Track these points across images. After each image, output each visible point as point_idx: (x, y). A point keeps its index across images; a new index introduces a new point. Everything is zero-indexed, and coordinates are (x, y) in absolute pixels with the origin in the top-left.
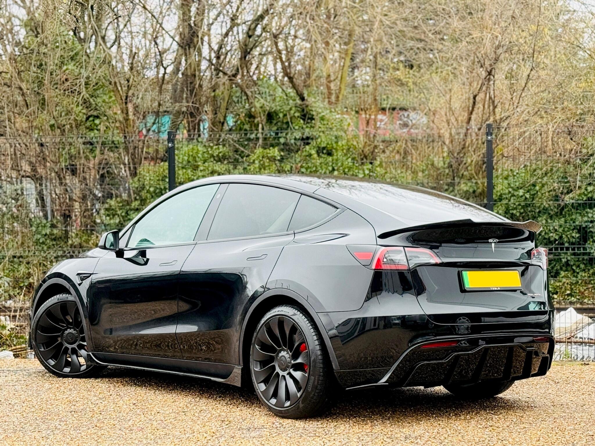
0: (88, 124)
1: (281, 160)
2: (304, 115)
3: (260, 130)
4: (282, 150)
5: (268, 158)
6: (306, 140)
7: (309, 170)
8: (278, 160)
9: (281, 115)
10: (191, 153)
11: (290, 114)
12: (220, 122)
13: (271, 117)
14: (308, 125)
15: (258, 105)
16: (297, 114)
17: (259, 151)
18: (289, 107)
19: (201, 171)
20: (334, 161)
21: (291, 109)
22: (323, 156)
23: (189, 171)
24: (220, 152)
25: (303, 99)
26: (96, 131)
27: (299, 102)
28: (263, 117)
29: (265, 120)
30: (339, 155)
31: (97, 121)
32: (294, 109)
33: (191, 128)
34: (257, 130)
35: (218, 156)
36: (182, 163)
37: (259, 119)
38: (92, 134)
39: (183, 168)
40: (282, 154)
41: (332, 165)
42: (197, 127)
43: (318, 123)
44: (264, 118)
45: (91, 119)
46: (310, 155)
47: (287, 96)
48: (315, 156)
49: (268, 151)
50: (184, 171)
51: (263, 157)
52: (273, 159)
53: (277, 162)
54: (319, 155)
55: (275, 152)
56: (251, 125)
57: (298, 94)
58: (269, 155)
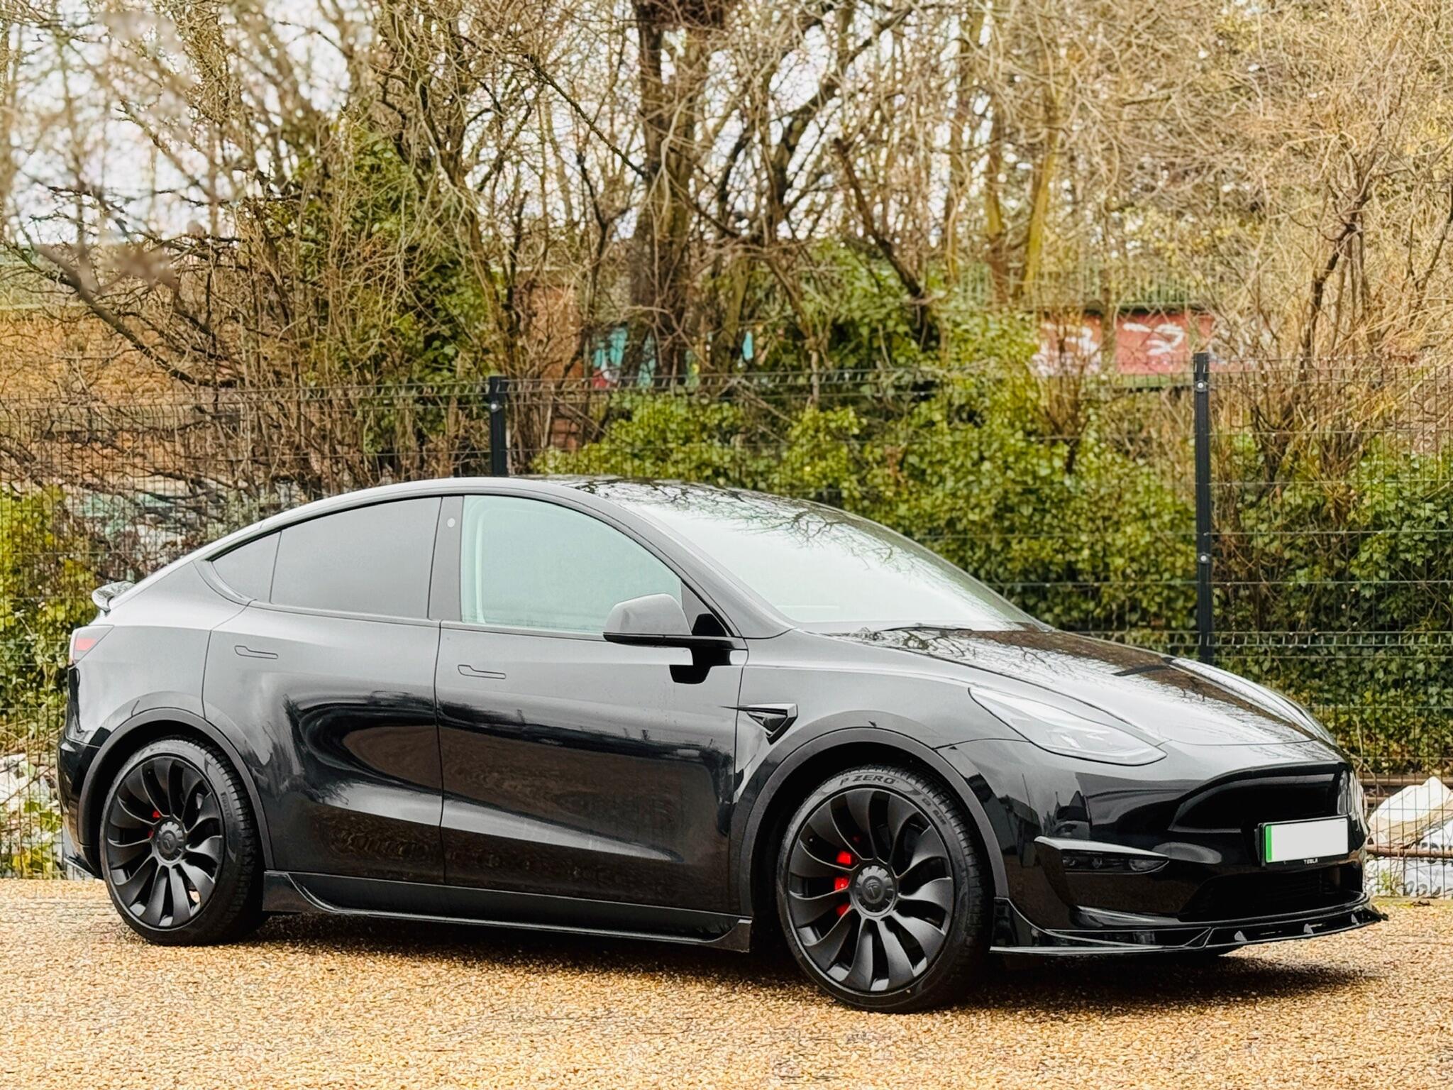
0: (430, 355)
1: (866, 435)
2: (919, 332)
3: (814, 366)
4: (867, 413)
5: (828, 431)
6: (925, 390)
7: (927, 460)
8: (856, 437)
9: (865, 331)
10: (652, 422)
11: (885, 327)
12: (727, 348)
13: (842, 333)
14: (929, 353)
15: (809, 308)
16: (902, 329)
17: (810, 413)
18: (884, 311)
19: (676, 463)
20: (984, 439)
21: (889, 315)
22: (960, 425)
23: (648, 464)
24: (724, 419)
25: (915, 291)
26: (446, 373)
27: (907, 298)
28: (821, 335)
29: (826, 342)
30: (997, 422)
31: (449, 350)
32: (894, 315)
33: (661, 363)
34: (810, 366)
35: (719, 426)
36: (632, 445)
37: (812, 340)
38: (438, 379)
39: (635, 456)
40: (864, 421)
41: (978, 448)
42: (675, 361)
43: (949, 351)
44: (824, 336)
45: (437, 344)
46: (931, 423)
47: (879, 285)
48: (943, 425)
49: (830, 415)
50: (637, 462)
51: (817, 430)
52: (840, 435)
53: (853, 441)
54: (950, 425)
55: (848, 417)
56: (799, 355)
57: (904, 282)
58: (833, 425)
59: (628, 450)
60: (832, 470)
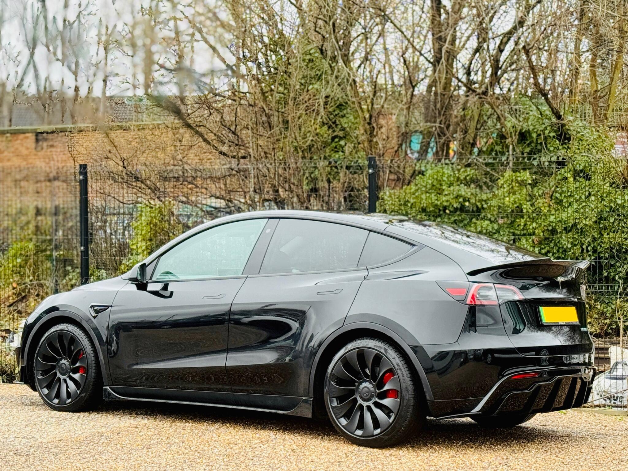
0: (334, 145)
1: (534, 184)
2: (560, 136)
3: (511, 152)
4: (535, 173)
5: (517, 182)
6: (561, 164)
7: (563, 195)
8: (530, 184)
9: (534, 135)
10: (435, 177)
11: (544, 134)
12: (469, 143)
13: (523, 136)
14: (564, 145)
15: (509, 125)
16: (552, 134)
17: (508, 173)
18: (543, 126)
19: (446, 195)
20: (591, 186)
21: (546, 128)
22: (580, 180)
23: (433, 195)
24: (468, 175)
25: (559, 117)
26: (341, 153)
27: (554, 120)
28: (514, 137)
29: (516, 140)
30: (597, 179)
31: (342, 143)
32: (548, 128)
33: (439, 149)
34: (508, 151)
35: (465, 178)
36: (425, 187)
37: (510, 139)
38: (337, 156)
39: (427, 192)
40: (534, 177)
41: (588, 190)
42: (445, 148)
43: (574, 144)
44: (515, 138)
45: (337, 140)
46: (566, 178)
47: (541, 114)
48: (572, 179)
49: (518, 174)
50: (428, 195)
51: (512, 181)
52: (522, 184)
53: (528, 186)
54: (575, 179)
55: (526, 176)
56: (503, 146)
57: (553, 112)
58: (519, 179)
59: (424, 189)
60: (519, 200)
